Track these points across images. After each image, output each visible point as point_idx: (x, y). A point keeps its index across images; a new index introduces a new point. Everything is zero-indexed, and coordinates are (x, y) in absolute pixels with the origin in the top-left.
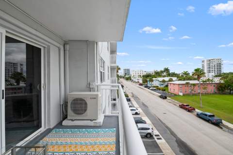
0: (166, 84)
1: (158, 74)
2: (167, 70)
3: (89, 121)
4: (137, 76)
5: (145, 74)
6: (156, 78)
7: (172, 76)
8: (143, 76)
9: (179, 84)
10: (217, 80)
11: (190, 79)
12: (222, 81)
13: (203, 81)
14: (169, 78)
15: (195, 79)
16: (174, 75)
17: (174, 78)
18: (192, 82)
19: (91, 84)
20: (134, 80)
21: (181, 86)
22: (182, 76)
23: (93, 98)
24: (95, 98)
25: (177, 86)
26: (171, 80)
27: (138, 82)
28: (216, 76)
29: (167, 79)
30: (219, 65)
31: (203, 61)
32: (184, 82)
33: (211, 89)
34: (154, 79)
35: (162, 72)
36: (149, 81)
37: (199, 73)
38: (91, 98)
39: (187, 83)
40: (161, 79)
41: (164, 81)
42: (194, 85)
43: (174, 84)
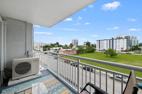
0: (57, 51)
1: (53, 46)
2: (58, 43)
3: (33, 76)
4: (39, 47)
5: (44, 45)
6: (52, 48)
7: (60, 47)
8: (44, 47)
9: (64, 51)
10: (77, 49)
11: (68, 48)
12: (78, 49)
13: (73, 49)
14: (59, 48)
15: (70, 48)
16: (61, 46)
17: (61, 48)
18: (69, 50)
19: (29, 52)
20: (36, 49)
21: (64, 52)
22: (65, 47)
23: (35, 61)
24: (37, 61)
25: (63, 52)
26: (60, 49)
27: (40, 51)
28: (76, 47)
29: (58, 48)
30: (77, 42)
31: (72, 40)
32: (66, 50)
33: (75, 52)
34: (51, 48)
35: (55, 44)
36: (48, 50)
37: (71, 45)
38: (34, 61)
39: (67, 50)
40: (55, 48)
41: (56, 50)
42: (70, 51)
43: (61, 51)
